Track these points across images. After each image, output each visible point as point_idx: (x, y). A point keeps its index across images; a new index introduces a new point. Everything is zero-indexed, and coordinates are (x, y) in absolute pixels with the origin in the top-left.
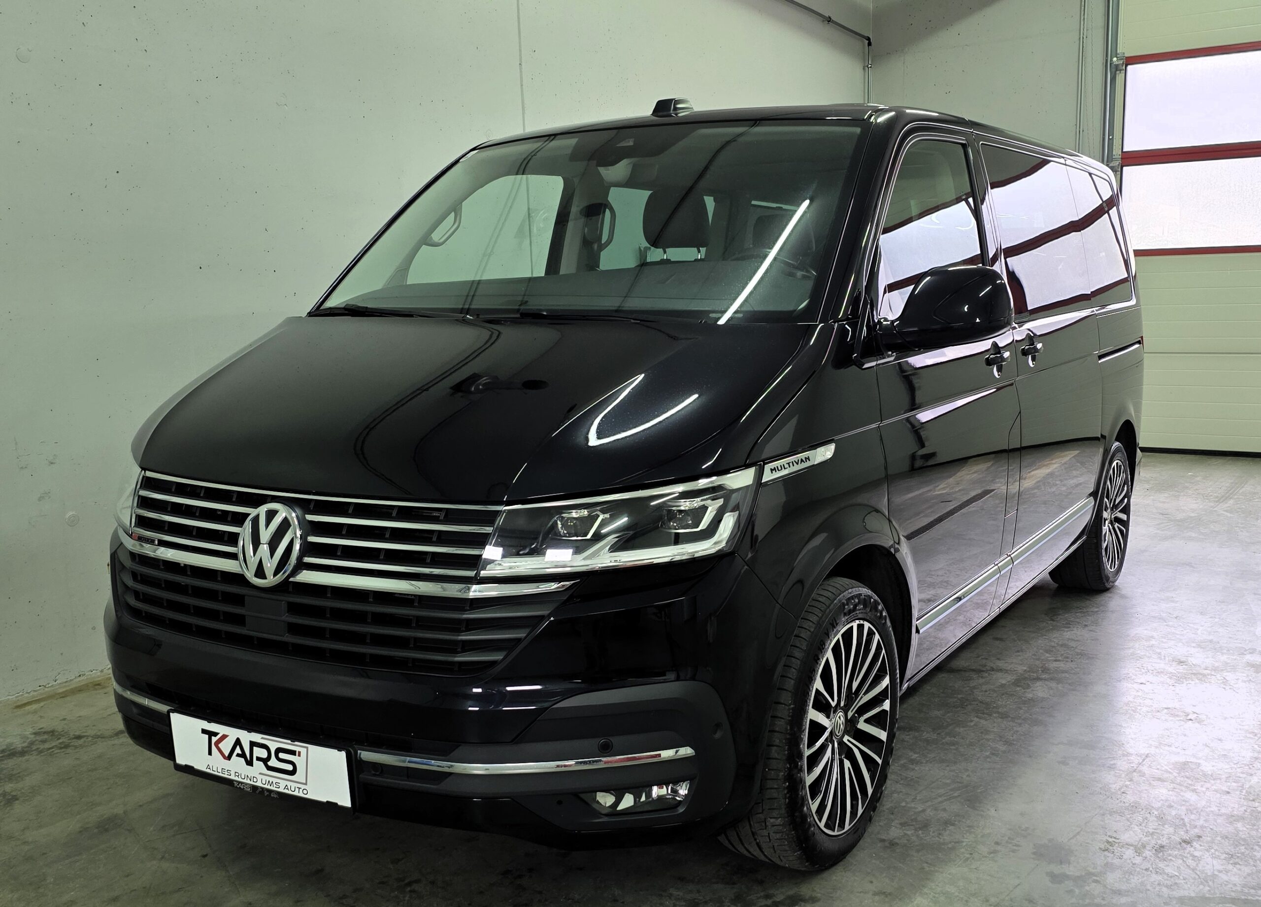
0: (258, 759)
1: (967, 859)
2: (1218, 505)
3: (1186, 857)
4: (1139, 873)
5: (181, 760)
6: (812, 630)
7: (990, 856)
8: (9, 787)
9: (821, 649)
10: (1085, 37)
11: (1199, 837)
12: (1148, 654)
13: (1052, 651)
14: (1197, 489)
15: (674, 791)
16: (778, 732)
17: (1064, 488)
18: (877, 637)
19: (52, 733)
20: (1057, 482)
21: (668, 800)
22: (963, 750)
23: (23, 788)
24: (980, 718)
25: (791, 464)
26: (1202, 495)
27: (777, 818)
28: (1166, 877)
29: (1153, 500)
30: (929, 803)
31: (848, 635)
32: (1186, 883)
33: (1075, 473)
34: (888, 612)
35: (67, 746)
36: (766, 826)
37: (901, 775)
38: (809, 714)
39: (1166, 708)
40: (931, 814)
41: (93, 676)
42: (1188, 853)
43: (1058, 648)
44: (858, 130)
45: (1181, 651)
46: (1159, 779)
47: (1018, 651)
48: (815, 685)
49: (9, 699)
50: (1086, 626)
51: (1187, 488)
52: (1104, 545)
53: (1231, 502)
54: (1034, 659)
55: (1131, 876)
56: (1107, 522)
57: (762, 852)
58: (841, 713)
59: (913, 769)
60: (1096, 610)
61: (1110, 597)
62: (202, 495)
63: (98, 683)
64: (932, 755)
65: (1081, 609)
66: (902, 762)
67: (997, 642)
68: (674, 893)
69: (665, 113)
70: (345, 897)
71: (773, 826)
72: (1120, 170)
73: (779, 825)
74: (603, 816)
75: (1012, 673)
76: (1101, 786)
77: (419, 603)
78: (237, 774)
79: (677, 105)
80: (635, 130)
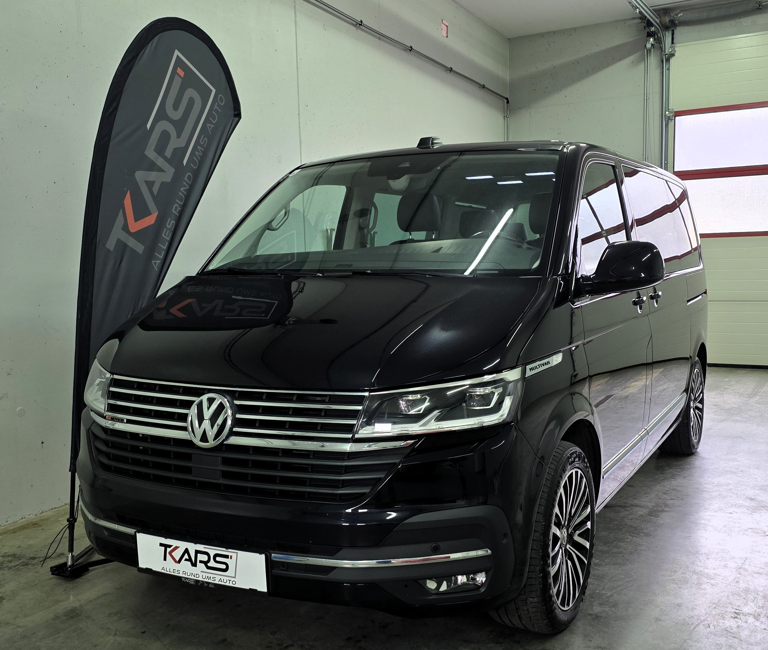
0: (201, 562)
2: (750, 399)
4: (760, 631)
5: (142, 565)
6: (553, 474)
9: (558, 486)
10: (648, 99)
12: (729, 494)
13: (667, 493)
14: (733, 390)
15: (474, 580)
16: (536, 540)
18: (584, 480)
19: (14, 556)
21: (470, 585)
22: (627, 557)
23: (6, 592)
24: (633, 537)
25: (540, 365)
26: (738, 393)
27: (534, 598)
29: (712, 396)
30: (614, 591)
31: (570, 477)
34: (590, 464)
35: (27, 564)
36: (526, 603)
38: (552, 529)
39: (751, 529)
40: (618, 598)
41: (31, 518)
43: (671, 491)
45: (750, 493)
46: (758, 573)
47: (646, 494)
48: (555, 510)
50: (685, 477)
51: (727, 388)
52: (691, 425)
53: (758, 397)
54: (657, 499)
55: (756, 634)
56: (692, 409)
57: (521, 621)
58: (565, 529)
59: (598, 570)
60: (689, 467)
61: (695, 459)
62: (157, 390)
63: (36, 522)
64: (607, 561)
65: (679, 466)
67: (631, 488)
69: (426, 146)
71: (531, 603)
73: (535, 602)
74: (434, 595)
75: (646, 508)
76: (722, 578)
77: (313, 456)
78: (184, 573)
79: (433, 141)
80: (409, 157)
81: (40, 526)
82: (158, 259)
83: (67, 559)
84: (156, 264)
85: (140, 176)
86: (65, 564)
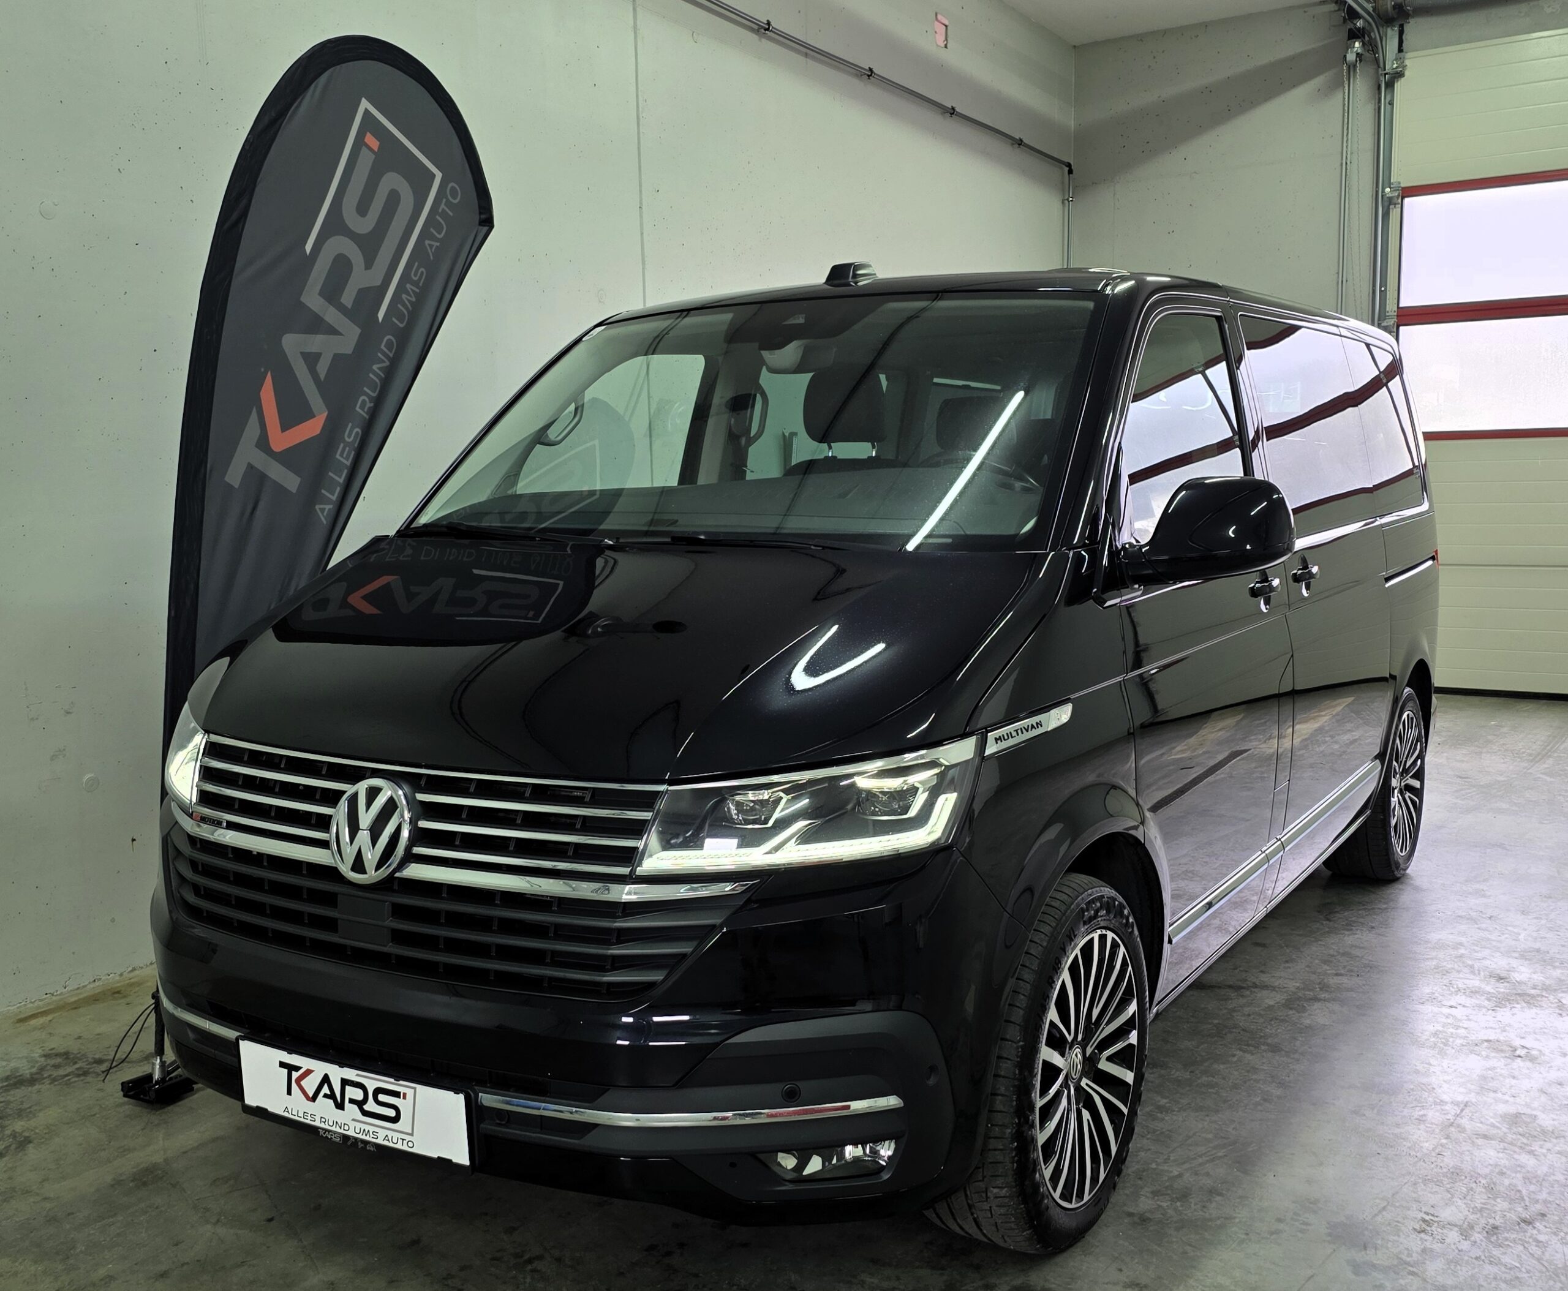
0: (352, 1101)
1: (1242, 1242)
2: (1534, 765)
3: (1528, 1242)
4: (1467, 1262)
5: (251, 1100)
6: (1045, 944)
7: (1272, 1237)
8: (18, 1125)
9: (1056, 968)
10: (1348, 163)
11: (1543, 1215)
12: (1456, 966)
13: (1331, 962)
14: (1504, 744)
15: (875, 1152)
16: (1004, 1077)
17: (1336, 747)
18: (1122, 950)
19: (66, 1055)
20: (1327, 739)
21: (867, 1164)
22: (1225, 1094)
23: (36, 1128)
24: (1244, 1052)
25: (1019, 731)
26: (1512, 751)
27: (1001, 1188)
28: (1503, 1269)
29: (1448, 759)
30: (1186, 1166)
31: (1087, 949)
32: (1531, 1277)
33: (1349, 726)
34: (1135, 918)
35: (85, 1073)
36: (987, 1197)
37: (1147, 1126)
38: (1042, 1053)
39: (1487, 1041)
40: (1191, 1180)
41: (111, 981)
42: (1530, 1237)
43: (1339, 957)
44: (1091, 305)
45: (1499, 963)
46: (1485, 1137)
47: (1287, 962)
48: (1049, 1015)
49: (9, 1010)
50: (1373, 928)
51: (1490, 742)
52: (1393, 822)
53: (1550, 761)
54: (1308, 972)
55: (1459, 1267)
56: (1396, 791)
57: (981, 1230)
58: (1078, 1050)
60: (1385, 906)
61: (1400, 889)
62: (282, 766)
63: (119, 989)
64: (1185, 1101)
65: (1364, 905)
66: (1147, 1109)
67: (1259, 949)
68: (868, 1279)
69: (842, 281)
70: (450, 1276)
71: (996, 1197)
72: (1395, 330)
73: (1004, 1197)
74: (787, 1183)
75: (1281, 991)
76: (1409, 1145)
77: (558, 906)
78: (323, 1120)
79: (857, 270)
80: (805, 303)
81: (125, 997)
82: (328, 501)
83: (153, 1069)
84: (324, 511)
85: (292, 343)
86: (149, 1077)
